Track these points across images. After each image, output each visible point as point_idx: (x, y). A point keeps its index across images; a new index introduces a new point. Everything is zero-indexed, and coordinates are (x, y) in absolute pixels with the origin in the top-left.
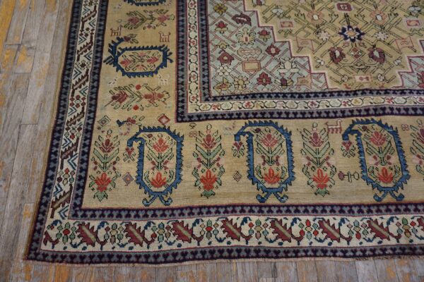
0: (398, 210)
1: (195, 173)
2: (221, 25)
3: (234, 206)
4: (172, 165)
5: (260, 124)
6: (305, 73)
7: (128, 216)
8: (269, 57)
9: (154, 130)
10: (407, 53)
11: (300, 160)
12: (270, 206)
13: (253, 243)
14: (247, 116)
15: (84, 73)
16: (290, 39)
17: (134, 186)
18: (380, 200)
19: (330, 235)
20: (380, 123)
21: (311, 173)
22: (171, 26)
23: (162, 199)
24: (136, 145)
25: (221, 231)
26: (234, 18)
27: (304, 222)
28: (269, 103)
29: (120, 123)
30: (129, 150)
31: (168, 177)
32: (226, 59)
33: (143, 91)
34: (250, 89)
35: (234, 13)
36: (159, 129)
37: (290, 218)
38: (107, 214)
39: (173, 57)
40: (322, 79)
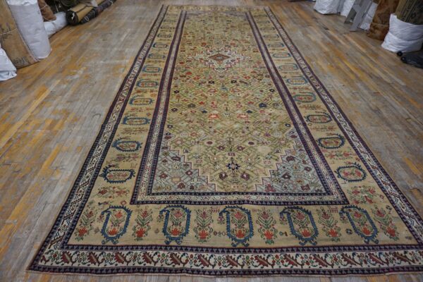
0: (244, 252)
1: (134, 229)
2: (165, 161)
3: (152, 246)
4: (122, 224)
5: (175, 206)
6: (204, 184)
7: (92, 249)
8: (186, 176)
9: (117, 207)
10: (262, 176)
11: (193, 224)
12: (171, 246)
13: (158, 265)
14: (168, 202)
15: (87, 180)
16: (200, 168)
17: (99, 234)
18: (235, 246)
19: (203, 263)
20: (241, 208)
21: (199, 231)
22: (139, 161)
23: (113, 241)
24: (105, 214)
25: (141, 258)
26: (172, 158)
27: (189, 255)
28: (181, 197)
29: (100, 204)
30: (101, 217)
31: (119, 230)
32: (164, 176)
33: (116, 189)
34: (173, 190)
35: (172, 155)
36: (120, 207)
37: (182, 253)
38: (80, 247)
39: (136, 175)
40: (213, 186)
